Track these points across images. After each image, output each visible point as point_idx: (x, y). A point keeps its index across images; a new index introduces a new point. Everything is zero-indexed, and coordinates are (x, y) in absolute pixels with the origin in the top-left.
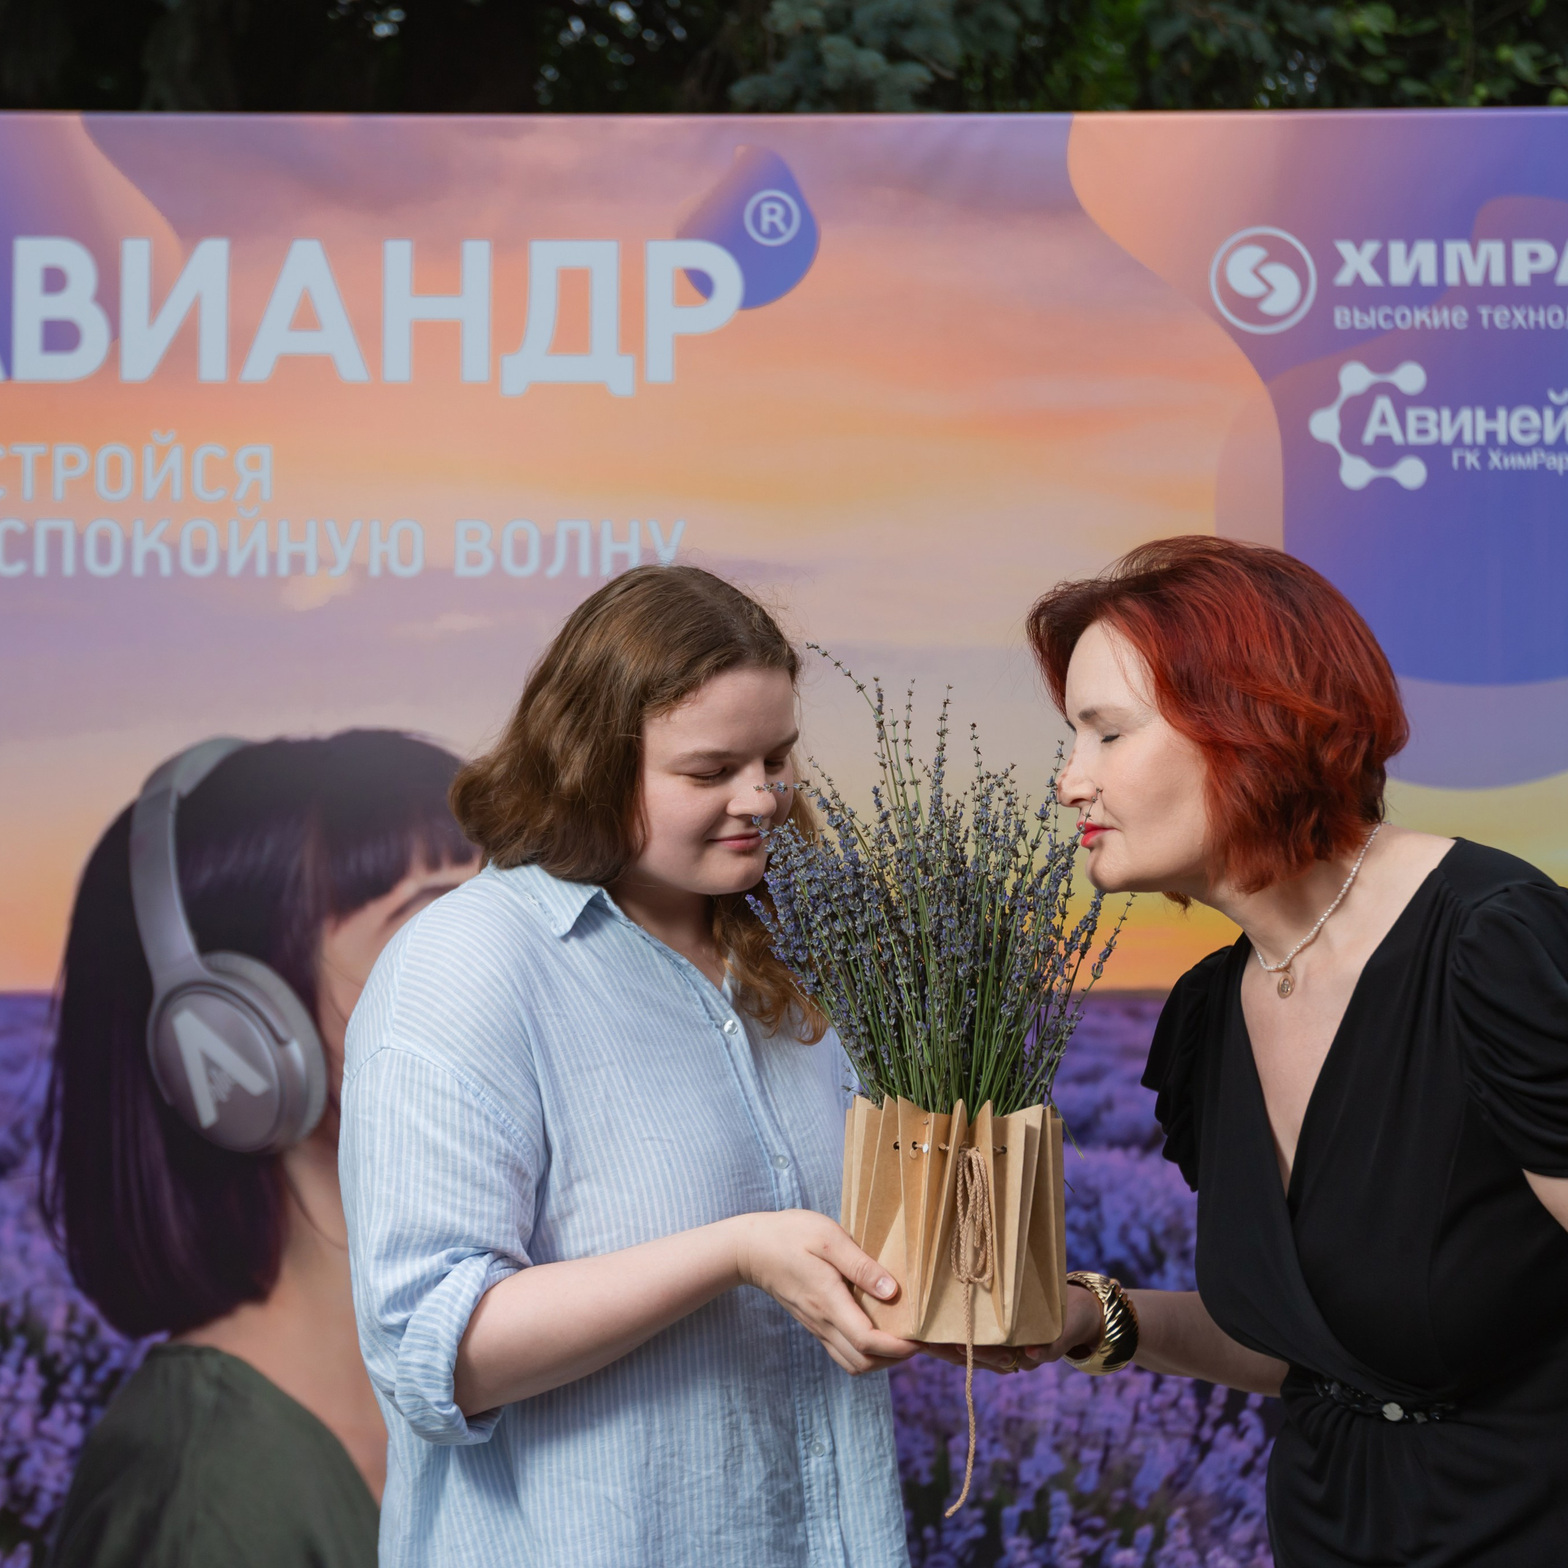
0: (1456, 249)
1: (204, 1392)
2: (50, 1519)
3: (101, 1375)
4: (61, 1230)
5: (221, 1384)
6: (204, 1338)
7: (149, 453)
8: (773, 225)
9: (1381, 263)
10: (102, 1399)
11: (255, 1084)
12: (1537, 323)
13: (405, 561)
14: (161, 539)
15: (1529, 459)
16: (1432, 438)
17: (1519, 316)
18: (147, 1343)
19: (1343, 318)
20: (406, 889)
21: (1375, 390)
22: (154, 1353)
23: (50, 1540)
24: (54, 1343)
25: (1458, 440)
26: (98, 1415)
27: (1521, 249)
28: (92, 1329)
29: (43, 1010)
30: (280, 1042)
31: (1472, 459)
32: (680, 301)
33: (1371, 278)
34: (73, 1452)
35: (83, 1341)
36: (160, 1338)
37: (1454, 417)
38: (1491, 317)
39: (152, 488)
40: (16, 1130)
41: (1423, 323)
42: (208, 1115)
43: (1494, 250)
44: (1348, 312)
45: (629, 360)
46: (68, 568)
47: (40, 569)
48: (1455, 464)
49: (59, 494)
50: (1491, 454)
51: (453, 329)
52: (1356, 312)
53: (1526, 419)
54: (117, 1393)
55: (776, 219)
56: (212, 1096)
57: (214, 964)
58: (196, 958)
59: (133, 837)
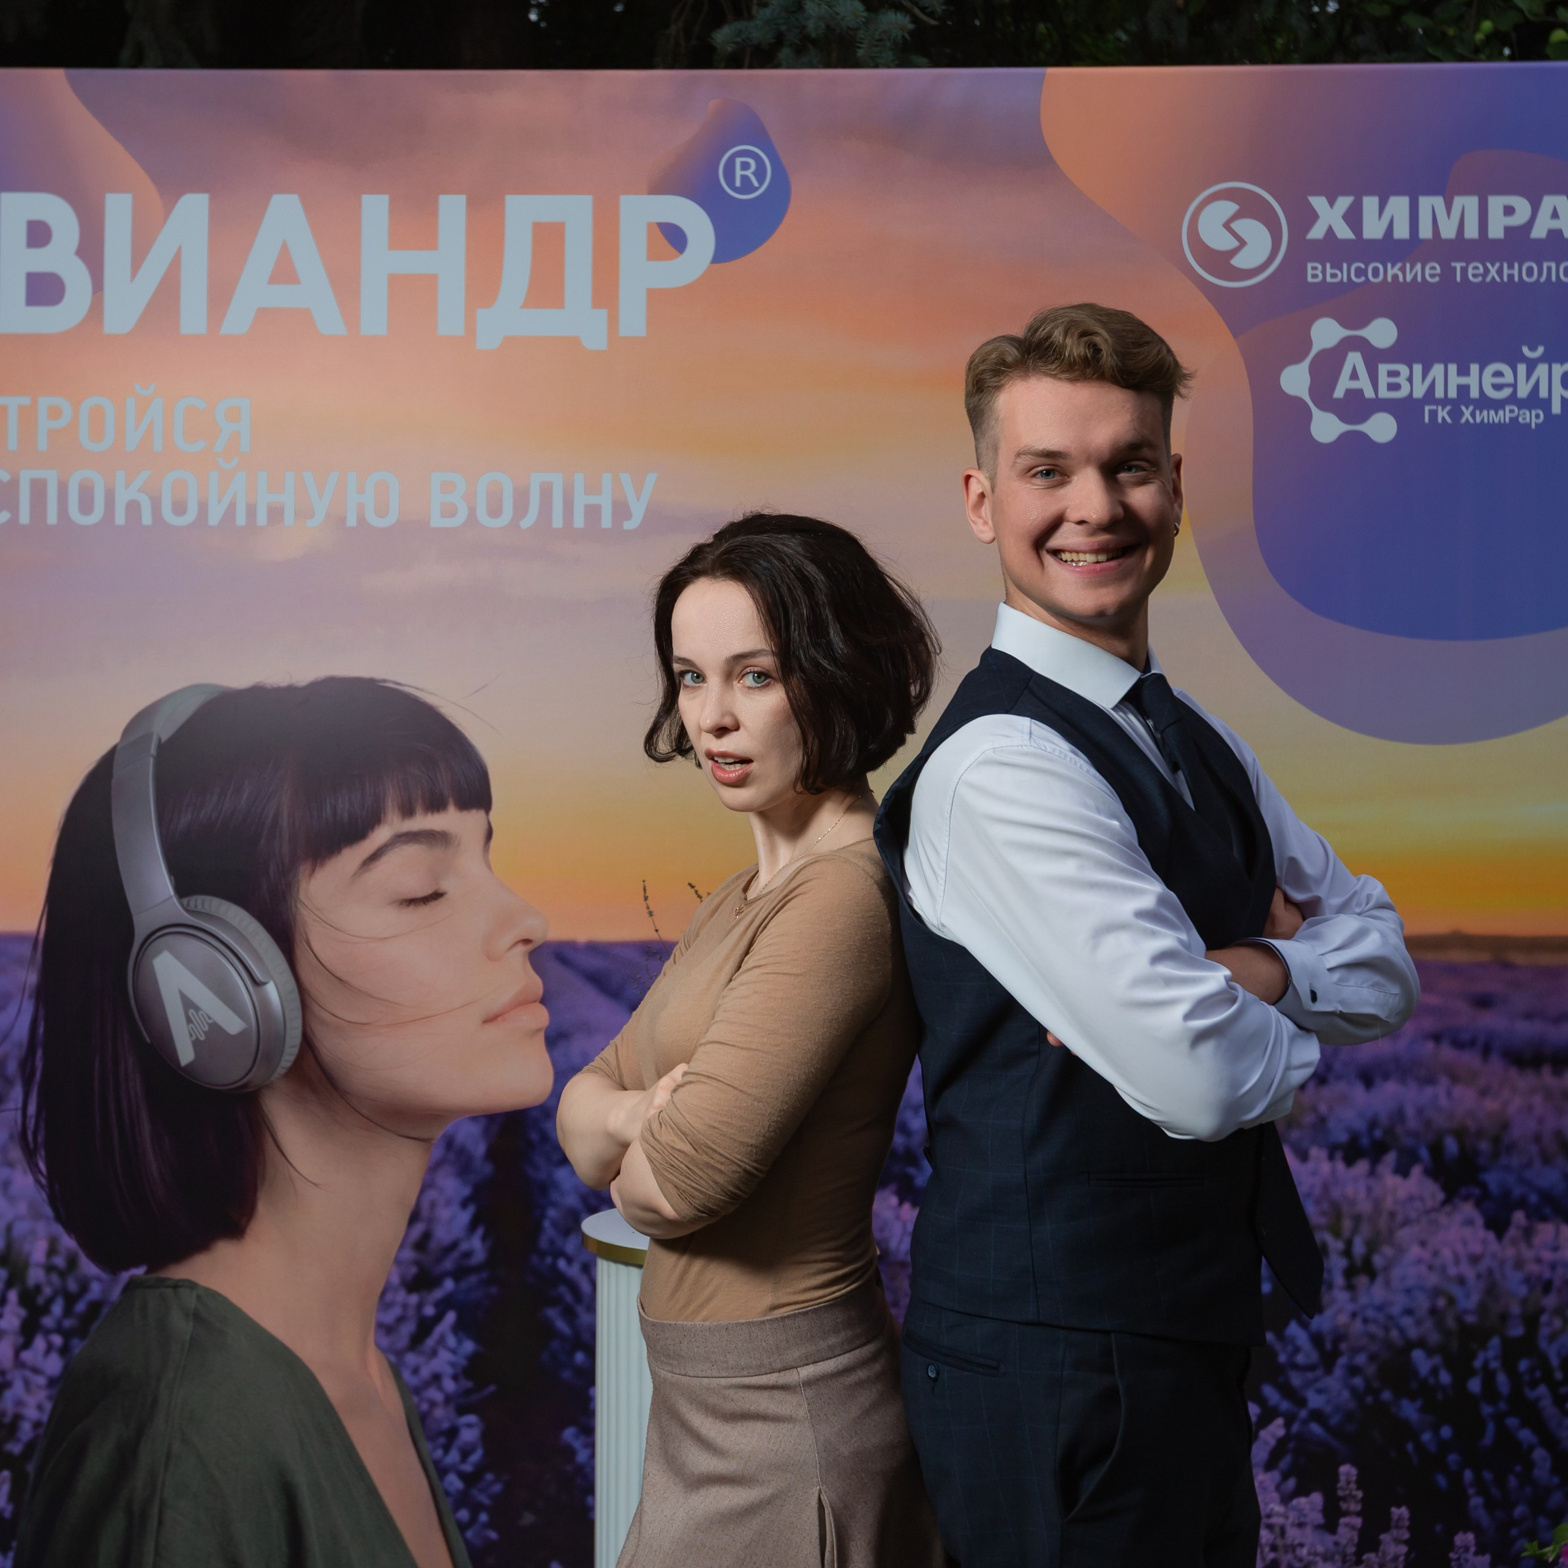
0: (1426, 203)
1: (181, 1326)
2: (30, 1447)
3: (80, 1307)
4: (42, 1166)
5: (197, 1317)
6: (180, 1272)
7: (131, 403)
8: (744, 178)
9: (1354, 217)
10: (82, 1331)
11: (233, 1024)
12: (1511, 276)
13: (382, 510)
14: (142, 490)
15: (1501, 414)
16: (1403, 393)
17: (1493, 272)
18: (125, 1276)
19: (1314, 272)
20: (381, 835)
21: (1345, 346)
22: (131, 1286)
23: (31, 1468)
24: (35, 1275)
25: (1430, 395)
26: (78, 1346)
27: (1496, 203)
28: (72, 1262)
29: (26, 950)
30: (256, 983)
31: (1443, 414)
32: (654, 254)
33: (1344, 232)
34: (52, 1382)
35: (63, 1274)
36: (139, 1271)
37: (1425, 372)
38: (1464, 271)
39: (133, 439)
41: (1395, 277)
42: (186, 1054)
43: (1468, 204)
44: (1320, 267)
45: (603, 313)
46: (52, 518)
47: (24, 518)
48: (1427, 420)
49: (42, 444)
50: (1463, 408)
51: (429, 283)
52: (1328, 265)
53: (1498, 374)
54: (96, 1325)
55: (749, 173)
56: (191, 1036)
57: (192, 907)
58: (175, 900)
59: (113, 781)
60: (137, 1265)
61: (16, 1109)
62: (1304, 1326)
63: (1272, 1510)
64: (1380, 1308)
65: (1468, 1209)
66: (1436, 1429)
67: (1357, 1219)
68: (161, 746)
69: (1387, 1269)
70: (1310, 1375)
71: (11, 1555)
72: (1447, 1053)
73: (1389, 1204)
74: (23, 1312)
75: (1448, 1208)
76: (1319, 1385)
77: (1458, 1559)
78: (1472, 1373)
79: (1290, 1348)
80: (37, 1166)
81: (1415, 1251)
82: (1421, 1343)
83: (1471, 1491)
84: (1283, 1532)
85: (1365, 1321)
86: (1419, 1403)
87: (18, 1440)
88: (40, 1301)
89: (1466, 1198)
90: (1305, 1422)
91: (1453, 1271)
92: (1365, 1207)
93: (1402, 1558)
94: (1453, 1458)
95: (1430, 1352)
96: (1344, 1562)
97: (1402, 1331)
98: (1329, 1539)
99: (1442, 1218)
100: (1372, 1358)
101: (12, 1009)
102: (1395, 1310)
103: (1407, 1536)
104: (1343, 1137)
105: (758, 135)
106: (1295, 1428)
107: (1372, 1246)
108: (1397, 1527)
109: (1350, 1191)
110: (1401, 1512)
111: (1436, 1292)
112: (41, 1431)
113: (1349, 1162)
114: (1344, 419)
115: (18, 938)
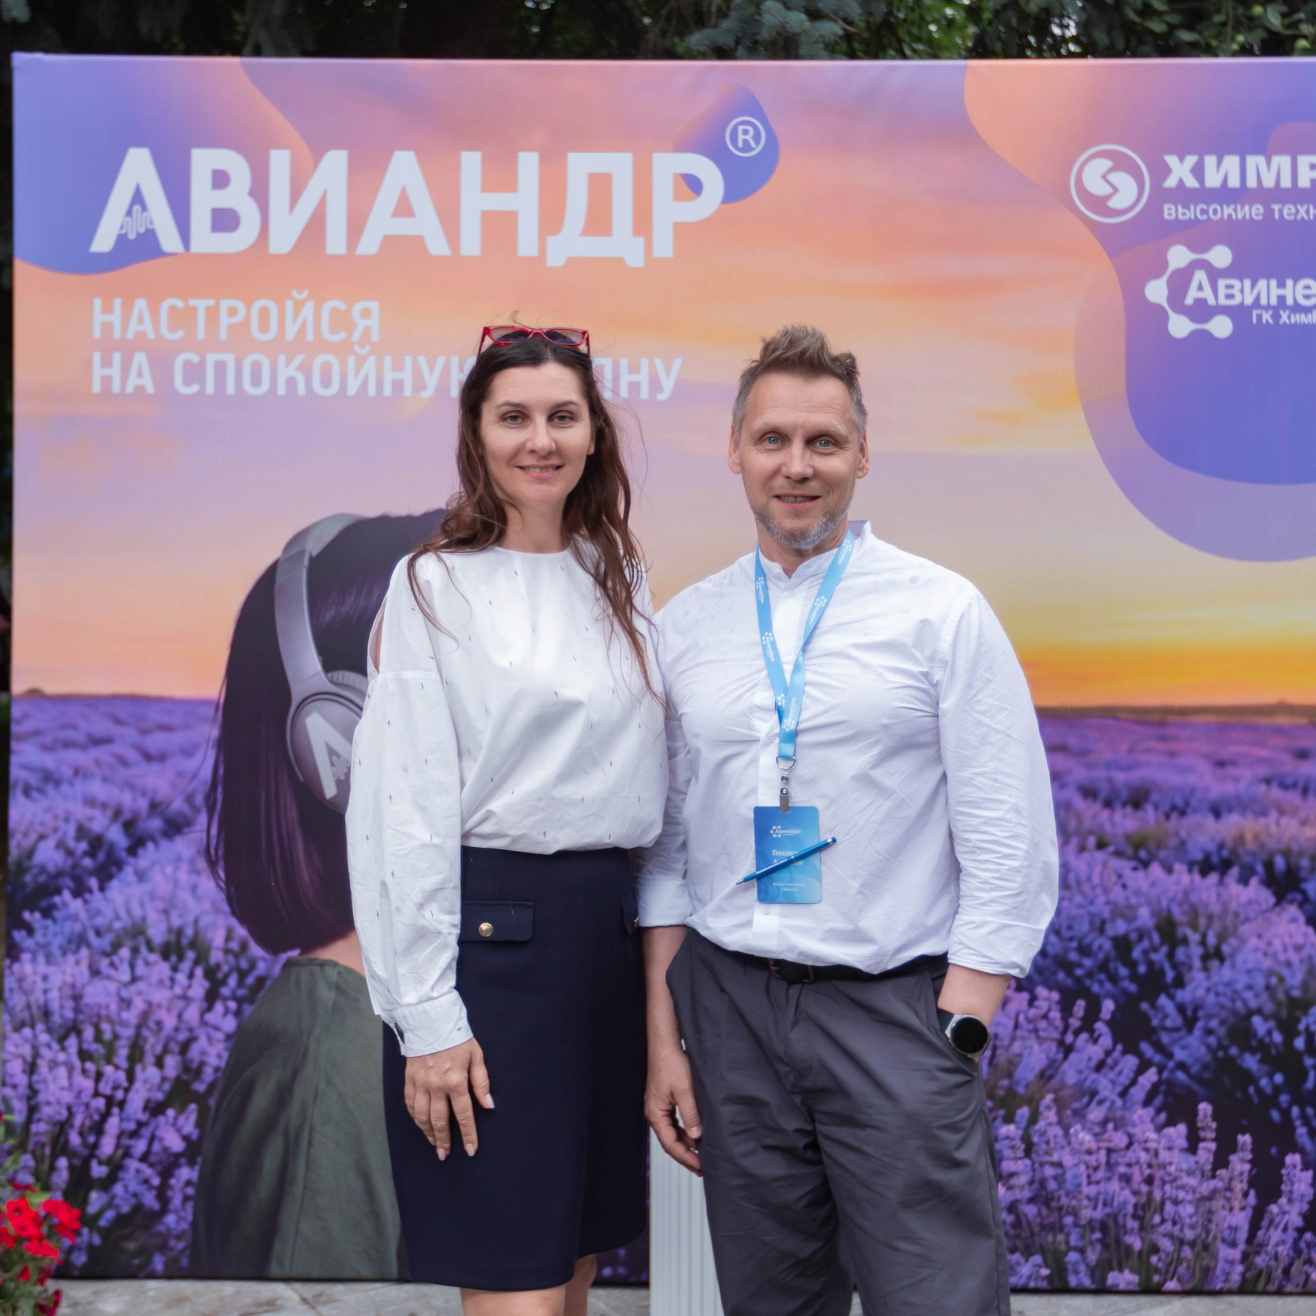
0: (1252, 160)
1: (327, 995)
2: (212, 1086)
3: (250, 980)
4: (222, 874)
6: (326, 954)
7: (289, 305)
8: (746, 142)
9: (1198, 171)
10: (251, 998)
14: (300, 368)
15: (1309, 316)
16: (1236, 301)
17: (1302, 211)
18: (284, 957)
19: (1170, 212)
21: (1194, 266)
22: (289, 964)
23: (212, 1102)
24: (216, 956)
25: (1256, 303)
26: (248, 1010)
27: (1304, 161)
28: (244, 946)
29: (211, 711)
31: (1267, 317)
32: (678, 197)
33: (1191, 182)
34: (229, 1037)
35: (237, 956)
36: (294, 953)
37: (1253, 286)
38: (1281, 211)
39: (291, 332)
40: (189, 799)
41: (1230, 216)
42: (330, 789)
43: (1282, 162)
44: (1173, 207)
45: (641, 240)
46: (231, 389)
47: (210, 389)
48: (1254, 320)
49: (223, 335)
50: (1282, 312)
51: (511, 217)
52: (1180, 207)
53: (1307, 287)
54: (262, 994)
55: (749, 137)
56: (334, 775)
57: (335, 679)
58: (322, 675)
59: (277, 586)
60: (292, 948)
61: (202, 831)
62: (1171, 997)
63: (1148, 1137)
64: (1228, 984)
65: (1293, 910)
66: (1271, 1076)
67: (1210, 918)
68: (312, 560)
69: (1233, 955)
70: (1176, 1035)
71: (197, 1168)
72: (1276, 793)
73: (1233, 906)
74: (206, 984)
75: (1278, 909)
76: (1183, 1043)
77: (1289, 1174)
78: (1297, 1034)
79: (1160, 1015)
80: (217, 873)
81: (1253, 942)
82: (1259, 1011)
83: (1298, 1123)
84: (1156, 1154)
85: (1217, 994)
86: (1258, 1056)
87: (202, 1081)
88: (220, 975)
89: (1291, 902)
90: (1172, 1071)
91: (1282, 957)
92: (1216, 908)
93: (1246, 1174)
94: (1284, 1098)
95: (1266, 1018)
96: (1203, 1175)
97: (1245, 1002)
98: (1191, 1159)
99: (1274, 917)
100: (1223, 1022)
101: (199, 756)
102: (1240, 986)
103: (1249, 1156)
104: (1198, 856)
105: (754, 109)
106: (1165, 1075)
107: (1222, 937)
108: (1243, 1150)
109: (1204, 896)
110: (1245, 1139)
111: (1270, 973)
112: (220, 1074)
113: (1204, 873)
114: (1194, 320)
115: (204, 703)
